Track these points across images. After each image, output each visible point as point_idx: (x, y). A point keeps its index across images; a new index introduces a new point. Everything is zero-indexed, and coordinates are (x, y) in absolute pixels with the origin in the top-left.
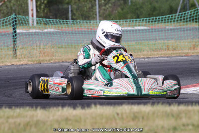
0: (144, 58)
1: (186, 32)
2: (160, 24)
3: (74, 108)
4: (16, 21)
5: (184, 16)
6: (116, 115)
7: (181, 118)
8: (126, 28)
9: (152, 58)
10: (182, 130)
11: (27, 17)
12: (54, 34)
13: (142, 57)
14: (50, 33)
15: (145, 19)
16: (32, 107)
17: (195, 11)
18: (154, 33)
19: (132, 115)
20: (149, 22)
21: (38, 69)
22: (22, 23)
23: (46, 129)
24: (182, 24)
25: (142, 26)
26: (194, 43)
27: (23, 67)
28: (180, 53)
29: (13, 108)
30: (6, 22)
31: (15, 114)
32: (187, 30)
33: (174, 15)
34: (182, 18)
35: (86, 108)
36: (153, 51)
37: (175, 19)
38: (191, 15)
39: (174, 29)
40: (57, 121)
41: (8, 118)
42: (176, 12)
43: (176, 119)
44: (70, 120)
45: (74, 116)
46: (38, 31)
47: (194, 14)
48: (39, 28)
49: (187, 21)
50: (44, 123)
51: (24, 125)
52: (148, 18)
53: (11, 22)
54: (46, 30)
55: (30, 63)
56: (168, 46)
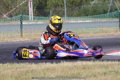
0: (90, 37)
1: (112, 23)
2: (98, 19)
3: (52, 63)
4: (22, 18)
5: (111, 15)
6: (74, 67)
7: (108, 68)
8: (80, 21)
9: (94, 37)
10: (109, 74)
11: (28, 16)
12: (42, 25)
13: (89, 36)
14: (40, 24)
15: (90, 16)
16: (30, 63)
17: (117, 12)
18: (95, 24)
19: (83, 67)
20: (92, 18)
21: (34, 43)
22: (25, 19)
23: (37, 74)
24: (110, 19)
25: (89, 20)
26: (116, 29)
27: (26, 42)
28: (109, 34)
29: (20, 63)
30: (17, 19)
31: (21, 66)
32: (113, 22)
33: (106, 14)
34: (110, 16)
35: (58, 63)
36: (95, 33)
37: (106, 16)
38: (115, 14)
39: (106, 22)
40: (43, 70)
41: (17, 68)
42: (107, 13)
43: (106, 69)
44: (49, 69)
45: (52, 67)
46: (33, 23)
47: (116, 14)
48: (34, 22)
49: (113, 18)
50: (36, 71)
51: (25, 72)
52: (92, 16)
53: (19, 18)
54: (38, 23)
55: (29, 40)
56: (103, 31)
